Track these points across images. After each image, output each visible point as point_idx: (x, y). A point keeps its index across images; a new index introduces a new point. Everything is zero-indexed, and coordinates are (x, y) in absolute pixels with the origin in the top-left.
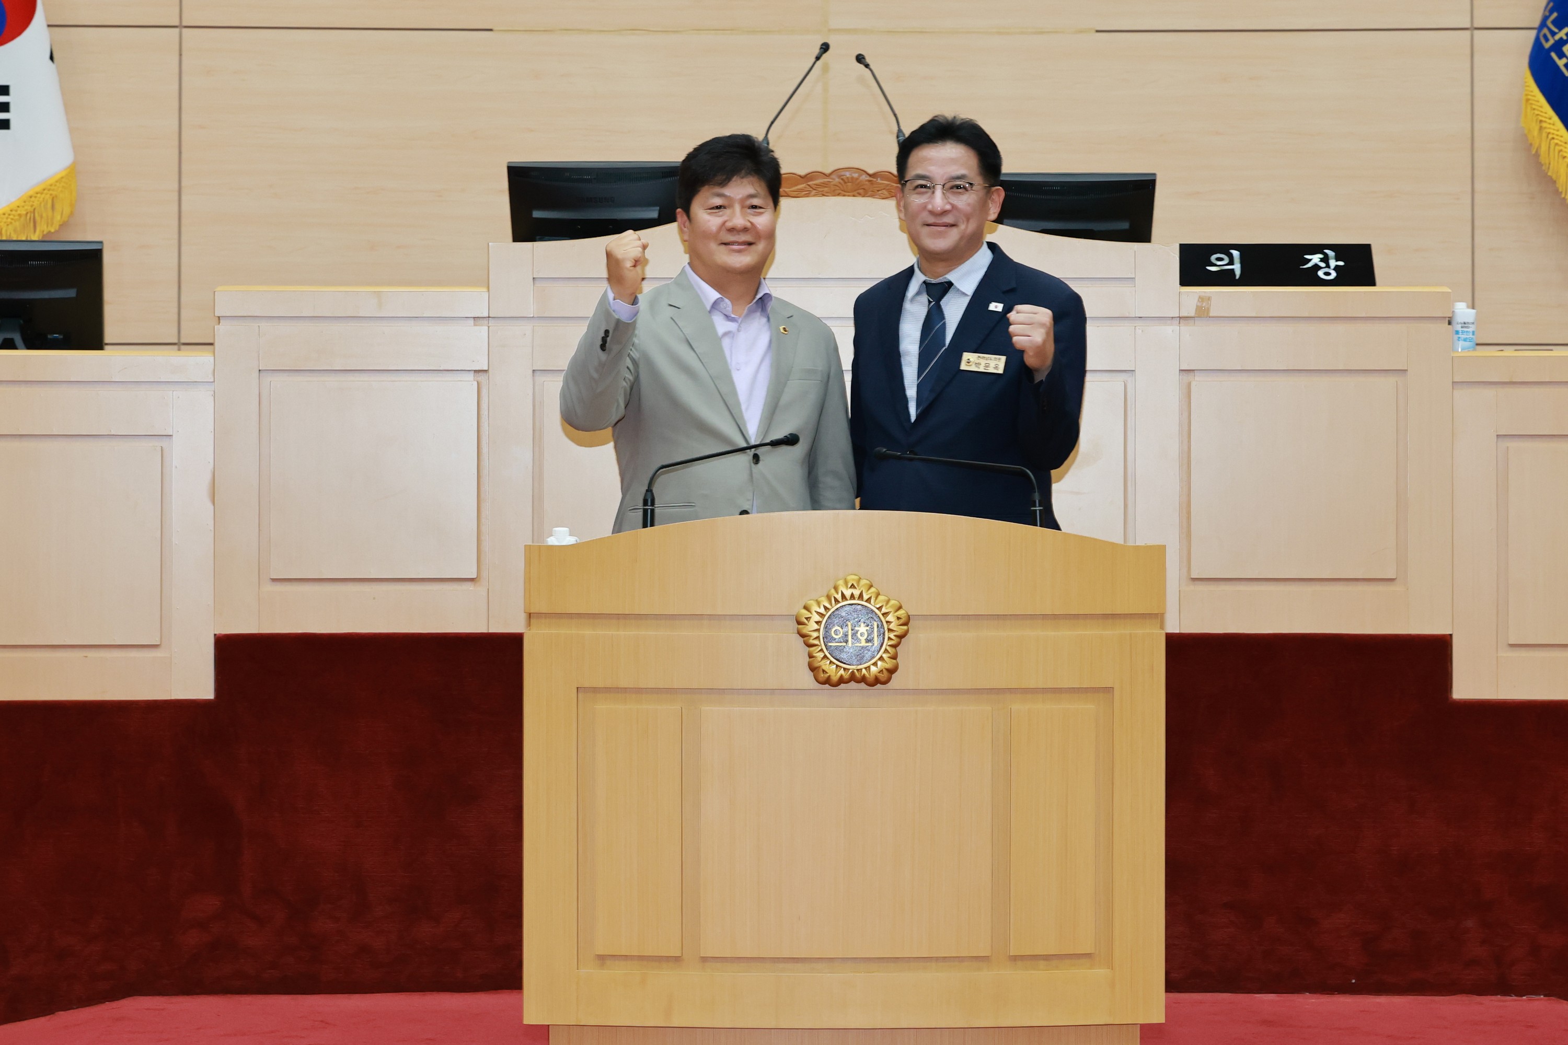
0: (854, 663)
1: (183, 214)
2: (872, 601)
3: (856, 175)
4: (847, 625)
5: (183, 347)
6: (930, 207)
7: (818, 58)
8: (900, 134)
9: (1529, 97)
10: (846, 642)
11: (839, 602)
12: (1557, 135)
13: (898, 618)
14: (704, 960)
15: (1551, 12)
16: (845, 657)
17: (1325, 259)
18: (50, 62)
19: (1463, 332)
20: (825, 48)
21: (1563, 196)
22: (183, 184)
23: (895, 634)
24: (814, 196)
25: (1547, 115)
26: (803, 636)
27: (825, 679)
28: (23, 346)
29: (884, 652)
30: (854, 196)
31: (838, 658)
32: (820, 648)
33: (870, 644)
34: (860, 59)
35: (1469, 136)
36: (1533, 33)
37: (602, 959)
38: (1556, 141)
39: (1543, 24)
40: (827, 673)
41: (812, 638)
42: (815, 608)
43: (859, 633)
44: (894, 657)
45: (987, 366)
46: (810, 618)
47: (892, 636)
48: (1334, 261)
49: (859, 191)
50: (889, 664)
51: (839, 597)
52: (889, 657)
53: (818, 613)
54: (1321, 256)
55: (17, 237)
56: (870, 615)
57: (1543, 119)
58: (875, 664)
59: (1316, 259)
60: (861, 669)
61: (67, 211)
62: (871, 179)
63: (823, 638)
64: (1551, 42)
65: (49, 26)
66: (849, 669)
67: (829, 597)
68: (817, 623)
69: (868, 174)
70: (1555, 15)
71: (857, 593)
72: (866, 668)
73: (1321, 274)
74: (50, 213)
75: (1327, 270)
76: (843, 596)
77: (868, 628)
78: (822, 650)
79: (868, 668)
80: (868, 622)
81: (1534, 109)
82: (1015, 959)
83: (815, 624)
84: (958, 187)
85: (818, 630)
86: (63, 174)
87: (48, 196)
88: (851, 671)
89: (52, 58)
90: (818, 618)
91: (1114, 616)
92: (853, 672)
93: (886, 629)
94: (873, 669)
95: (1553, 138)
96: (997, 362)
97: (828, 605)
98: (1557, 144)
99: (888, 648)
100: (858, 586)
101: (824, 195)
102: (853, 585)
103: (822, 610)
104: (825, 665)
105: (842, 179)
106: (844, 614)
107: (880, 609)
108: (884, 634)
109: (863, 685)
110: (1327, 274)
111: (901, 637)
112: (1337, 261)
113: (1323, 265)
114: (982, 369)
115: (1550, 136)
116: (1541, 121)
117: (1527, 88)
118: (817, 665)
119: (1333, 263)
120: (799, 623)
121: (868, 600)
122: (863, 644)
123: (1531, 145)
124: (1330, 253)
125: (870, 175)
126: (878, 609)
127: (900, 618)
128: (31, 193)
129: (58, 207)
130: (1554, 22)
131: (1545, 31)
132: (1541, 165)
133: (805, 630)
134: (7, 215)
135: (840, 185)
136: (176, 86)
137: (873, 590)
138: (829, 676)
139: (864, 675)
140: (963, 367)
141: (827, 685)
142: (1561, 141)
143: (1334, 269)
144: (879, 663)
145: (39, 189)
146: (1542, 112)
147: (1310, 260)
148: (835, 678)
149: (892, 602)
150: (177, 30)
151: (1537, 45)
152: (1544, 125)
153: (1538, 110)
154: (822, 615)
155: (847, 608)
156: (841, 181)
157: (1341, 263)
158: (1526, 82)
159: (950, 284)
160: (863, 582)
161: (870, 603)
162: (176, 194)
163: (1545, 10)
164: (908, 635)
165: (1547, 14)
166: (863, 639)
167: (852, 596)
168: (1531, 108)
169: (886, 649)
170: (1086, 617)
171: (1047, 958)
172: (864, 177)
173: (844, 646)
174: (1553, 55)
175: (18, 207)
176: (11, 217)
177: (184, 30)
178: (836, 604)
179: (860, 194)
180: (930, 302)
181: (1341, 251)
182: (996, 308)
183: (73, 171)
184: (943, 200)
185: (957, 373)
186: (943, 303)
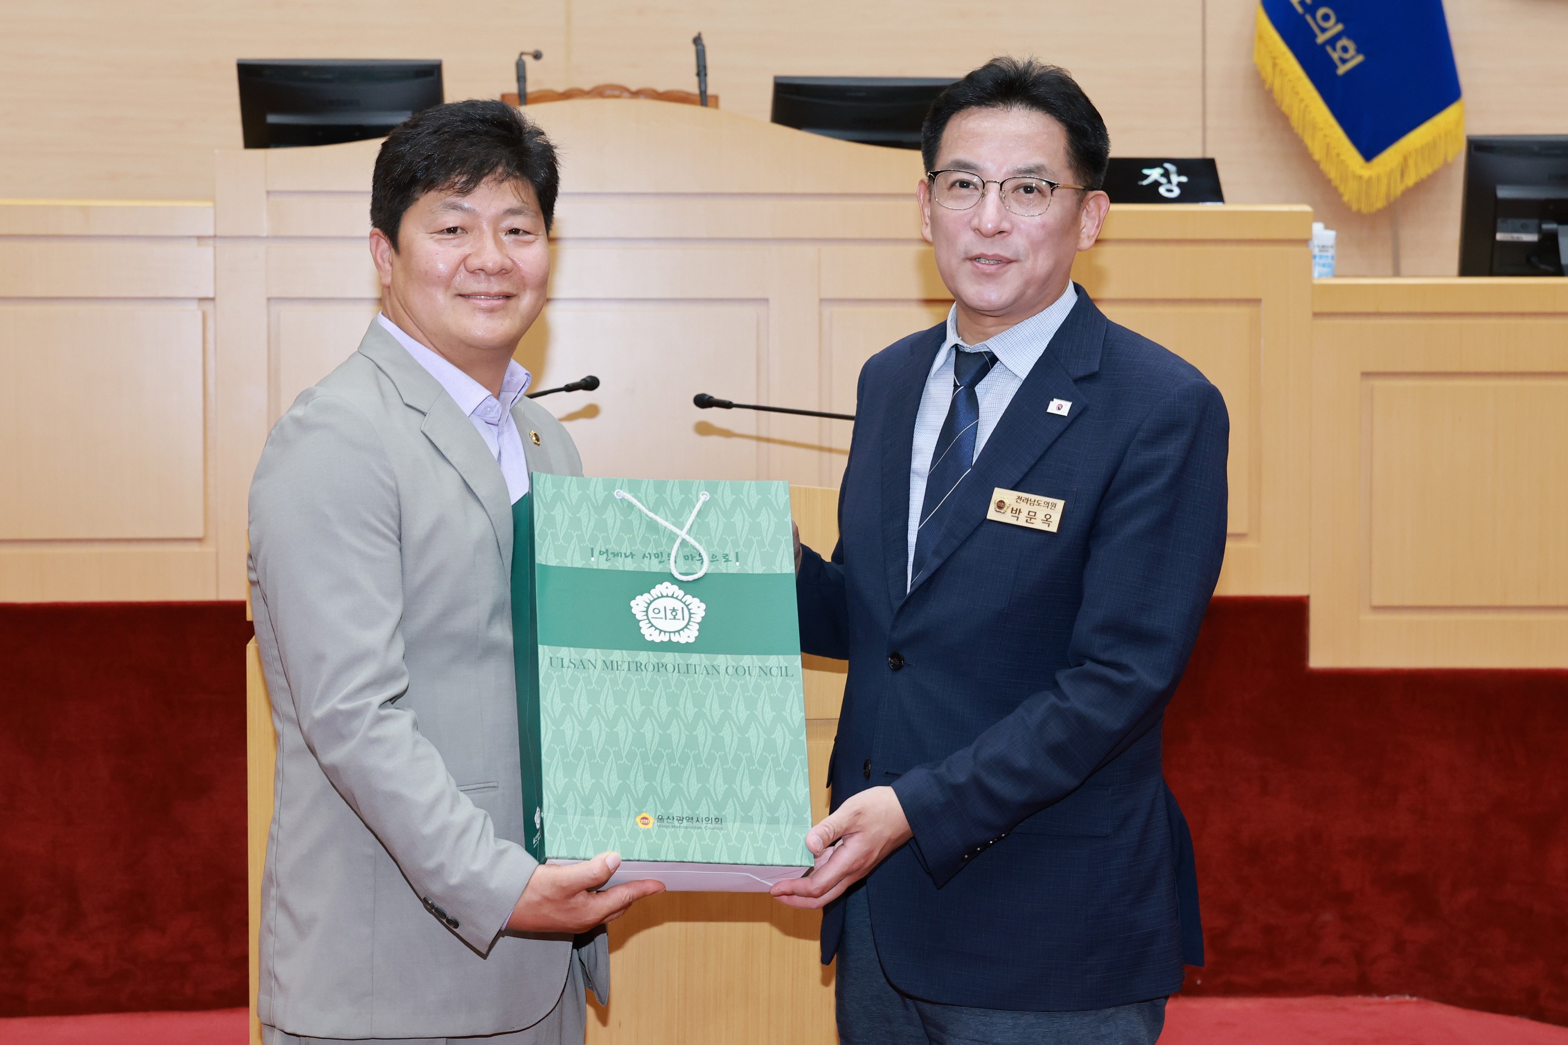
6: (975, 222)
9: (1261, 34)
12: (1290, 71)
17: (1166, 174)
19: (1321, 257)
21: (1296, 132)
25: (1279, 52)
38: (1290, 78)
45: (1032, 516)
48: (1175, 175)
54: (1160, 171)
57: (1278, 56)
59: (1154, 174)
73: (1162, 190)
75: (1169, 187)
81: (1267, 46)
84: (1028, 189)
95: (1288, 75)
96: (1048, 511)
98: (1291, 81)
110: (1170, 191)
112: (1178, 176)
113: (1163, 180)
114: (1022, 522)
115: (1285, 73)
116: (1275, 58)
117: (1259, 25)
119: (1175, 179)
123: (1264, 80)
124: (1171, 167)
125: (633, 94)
132: (1273, 100)
140: (992, 514)
142: (1294, 77)
143: (1176, 185)
146: (1275, 48)
147: (1148, 176)
152: (1278, 62)
153: (1271, 47)
157: (1184, 179)
158: (1259, 20)
159: (994, 359)
168: (1264, 45)
172: (626, 95)
180: (956, 386)
181: (1183, 166)
182: (1059, 409)
184: (999, 210)
185: (980, 525)
186: (979, 389)
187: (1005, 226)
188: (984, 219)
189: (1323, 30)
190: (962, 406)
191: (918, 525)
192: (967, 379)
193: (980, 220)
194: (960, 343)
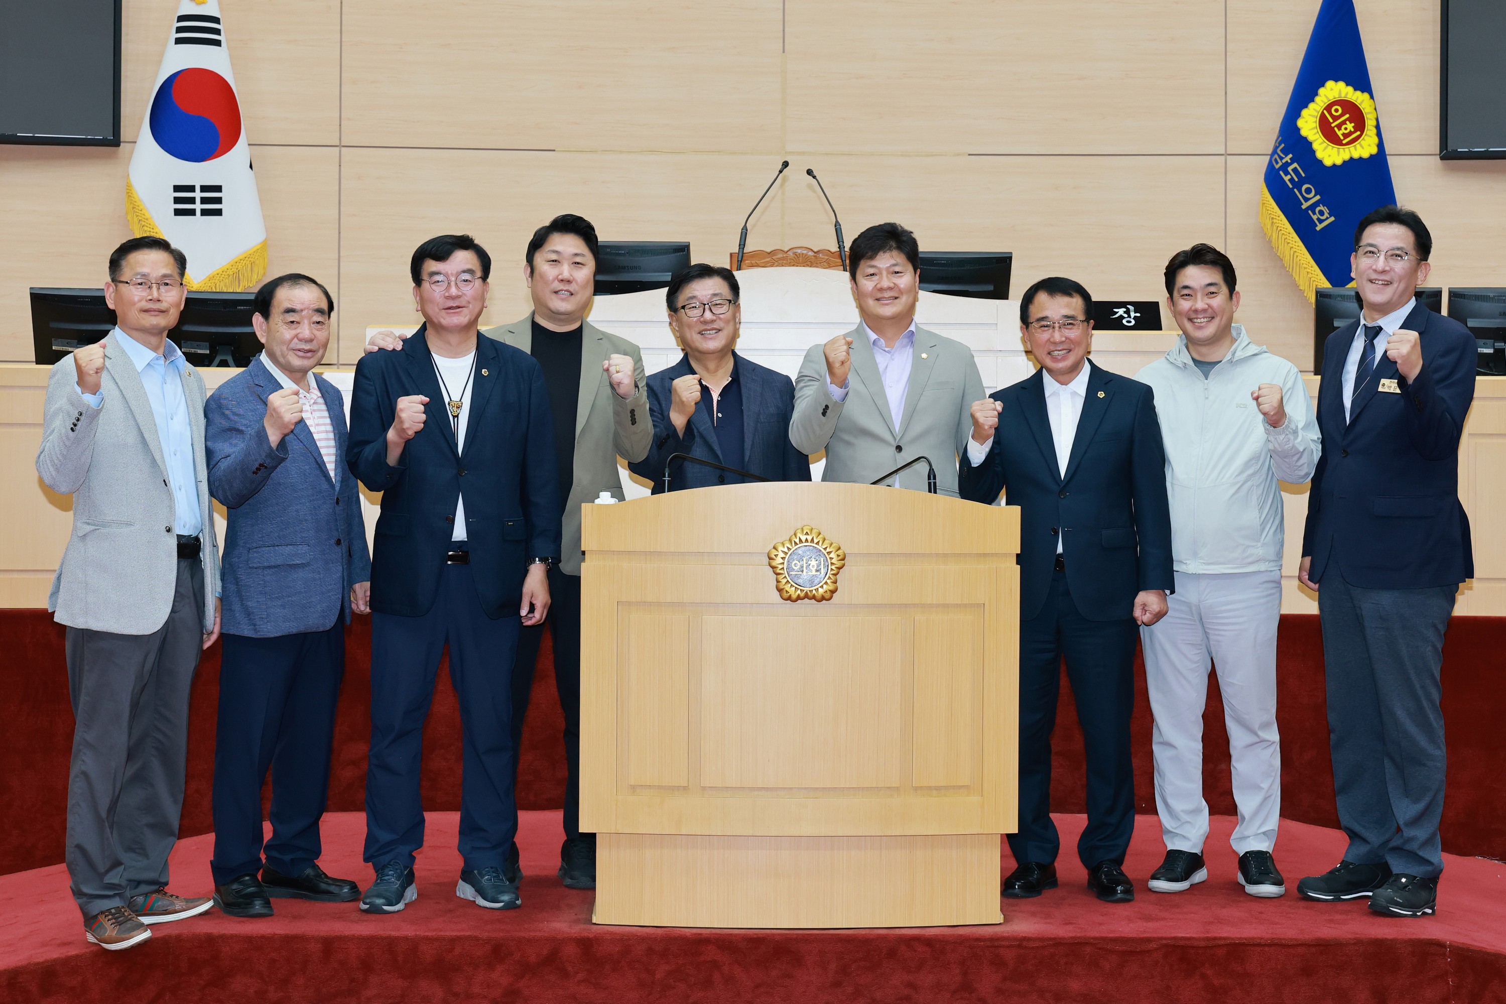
0: (808, 586)
1: (341, 275)
2: (820, 543)
3: (805, 252)
4: (803, 560)
5: (340, 366)
6: (1374, 267)
7: (781, 172)
8: (837, 224)
9: (1264, 202)
10: (802, 571)
11: (797, 544)
12: (1284, 228)
13: (838, 556)
14: (704, 788)
15: (1280, 145)
16: (801, 582)
17: (1128, 312)
18: (250, 169)
20: (786, 164)
21: (1287, 269)
22: (342, 254)
23: (835, 566)
24: (776, 266)
25: (1276, 214)
26: (773, 567)
27: (787, 597)
28: (234, 366)
29: (828, 579)
30: (804, 266)
31: (796, 582)
32: (784, 576)
33: (818, 573)
34: (809, 172)
35: (1224, 228)
36: (1268, 158)
37: (634, 788)
38: (1283, 232)
39: (1275, 152)
40: (789, 593)
41: (779, 569)
42: (780, 548)
43: (811, 565)
44: (835, 582)
45: (1390, 388)
46: (777, 555)
47: (833, 567)
48: (1134, 313)
49: (807, 263)
50: (831, 587)
51: (797, 541)
52: (832, 582)
53: (783, 551)
54: (1125, 310)
55: (227, 290)
56: (818, 553)
57: (1275, 217)
58: (822, 587)
59: (1121, 311)
60: (812, 590)
61: (261, 272)
62: (816, 255)
63: (787, 569)
64: (1280, 164)
65: (249, 145)
66: (804, 590)
67: (790, 541)
68: (782, 558)
69: (814, 252)
70: (1283, 145)
71: (809, 538)
72: (815, 590)
73: (1124, 322)
74: (250, 274)
75: (1128, 319)
76: (800, 540)
77: (817, 562)
78: (785, 577)
79: (817, 590)
80: (817, 558)
81: (1268, 210)
82: (916, 789)
83: (781, 559)
84: (1397, 255)
85: (783, 563)
86: (259, 247)
87: (248, 262)
88: (805, 591)
89: (251, 167)
90: (783, 555)
91: (985, 555)
92: (807, 592)
93: (829, 563)
94: (821, 590)
95: (1281, 230)
97: (790, 547)
98: (1283, 234)
99: (830, 576)
100: (811, 534)
101: (783, 266)
102: (807, 532)
103: (786, 550)
104: (787, 587)
105: (796, 255)
106: (800, 552)
107: (825, 549)
108: (828, 566)
109: (813, 601)
110: (1128, 322)
111: (839, 568)
112: (1135, 313)
113: (1126, 315)
114: (1388, 390)
115: (1279, 229)
116: (1272, 218)
117: (1263, 196)
118: (781, 587)
119: (1133, 314)
120: (770, 558)
121: (818, 543)
122: (814, 573)
123: (1265, 234)
124: (1131, 308)
125: (815, 253)
126: (824, 549)
127: (840, 556)
128: (236, 260)
129: (255, 270)
130: (1281, 151)
131: (1276, 156)
132: (1272, 248)
133: (774, 563)
134: (220, 275)
135: (794, 259)
136: (337, 188)
137: (821, 536)
138: (790, 595)
139: (814, 594)
140: (1380, 389)
141: (789, 601)
142: (1286, 232)
143: (1133, 319)
144: (825, 586)
145: (242, 257)
146: (1273, 212)
147: (1118, 312)
148: (794, 596)
149: (834, 545)
150: (338, 149)
151: (1270, 166)
152: (1275, 221)
153: (1270, 211)
154: (786, 553)
155: (803, 549)
156: (796, 257)
157: (1138, 315)
158: (1262, 192)
159: (1381, 329)
160: (814, 531)
161: (818, 545)
162: (337, 261)
163: (1276, 142)
164: (845, 567)
165: (1278, 145)
166: (814, 570)
167: (807, 540)
168: (1266, 209)
169: (829, 577)
170: (965, 555)
171: (937, 788)
172: (811, 253)
173: (801, 575)
174: (1281, 173)
175: (228, 269)
176: (223, 276)
177: (343, 149)
178: (795, 546)
179: (808, 265)
180: (1365, 341)
181: (1138, 306)
183: (265, 245)
184: (1384, 262)
185: (1376, 394)
186: (1375, 342)
187: (1387, 268)
188: (1378, 266)
189: (1307, 200)
190: (1368, 348)
191: (1352, 396)
192: (1370, 338)
193: (1377, 266)
194: (1366, 323)
